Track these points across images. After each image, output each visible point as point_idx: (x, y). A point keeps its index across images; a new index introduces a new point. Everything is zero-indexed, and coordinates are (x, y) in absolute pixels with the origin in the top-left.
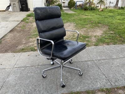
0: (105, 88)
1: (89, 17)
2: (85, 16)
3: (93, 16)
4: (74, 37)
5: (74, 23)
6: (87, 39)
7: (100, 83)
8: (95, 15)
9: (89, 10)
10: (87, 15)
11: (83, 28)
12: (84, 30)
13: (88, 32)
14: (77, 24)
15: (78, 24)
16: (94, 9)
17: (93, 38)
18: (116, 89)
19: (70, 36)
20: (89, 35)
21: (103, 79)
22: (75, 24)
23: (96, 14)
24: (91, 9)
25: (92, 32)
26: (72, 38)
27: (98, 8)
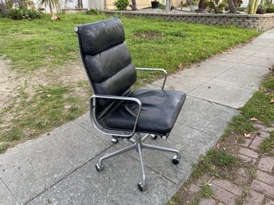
0: (169, 198)
1: (37, 36)
2: (23, 33)
3: (44, 33)
4: (26, 98)
5: (4, 59)
6: (66, 96)
7: (155, 193)
8: (48, 30)
9: (27, 18)
10: (27, 33)
11: (36, 68)
12: (44, 73)
13: (58, 77)
14: (14, 60)
15: (18, 59)
16: (38, 17)
17: (78, 89)
18: (185, 189)
19: (14, 98)
20: (65, 84)
21: (156, 179)
22: (9, 61)
23: (50, 29)
24: (30, 17)
25: (67, 74)
26: (23, 104)
27: (44, 12)
